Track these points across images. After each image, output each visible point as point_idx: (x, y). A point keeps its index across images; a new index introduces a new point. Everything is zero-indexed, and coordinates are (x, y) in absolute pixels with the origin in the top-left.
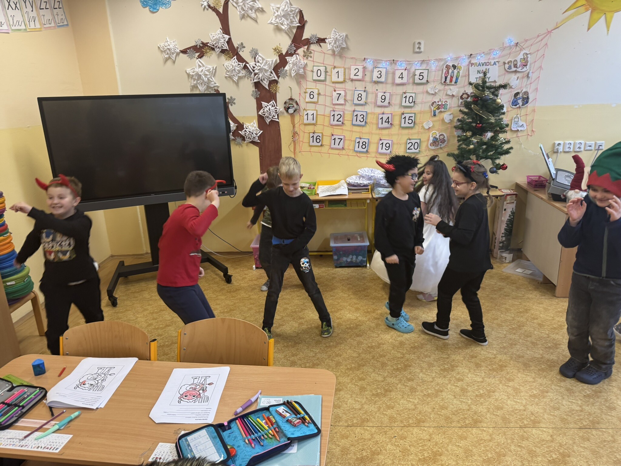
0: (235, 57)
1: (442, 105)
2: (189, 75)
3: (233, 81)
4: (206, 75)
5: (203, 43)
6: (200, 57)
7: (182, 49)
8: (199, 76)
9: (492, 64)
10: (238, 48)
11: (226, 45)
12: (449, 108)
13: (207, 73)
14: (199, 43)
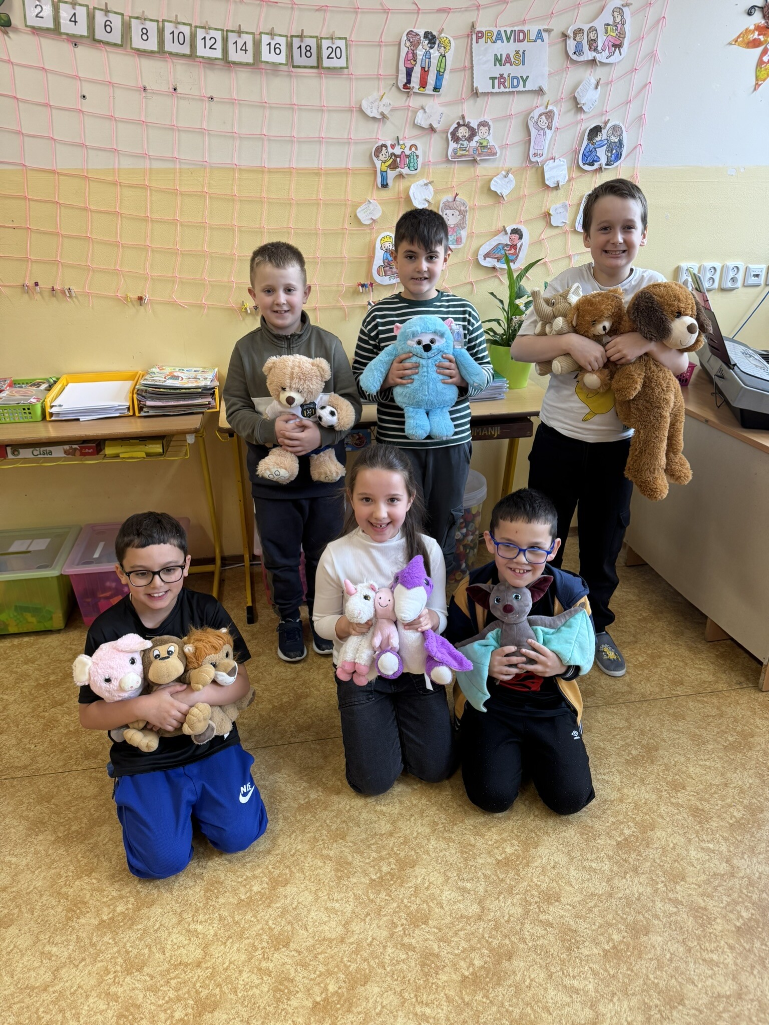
1: (403, 155)
9: (533, 37)
12: (424, 164)
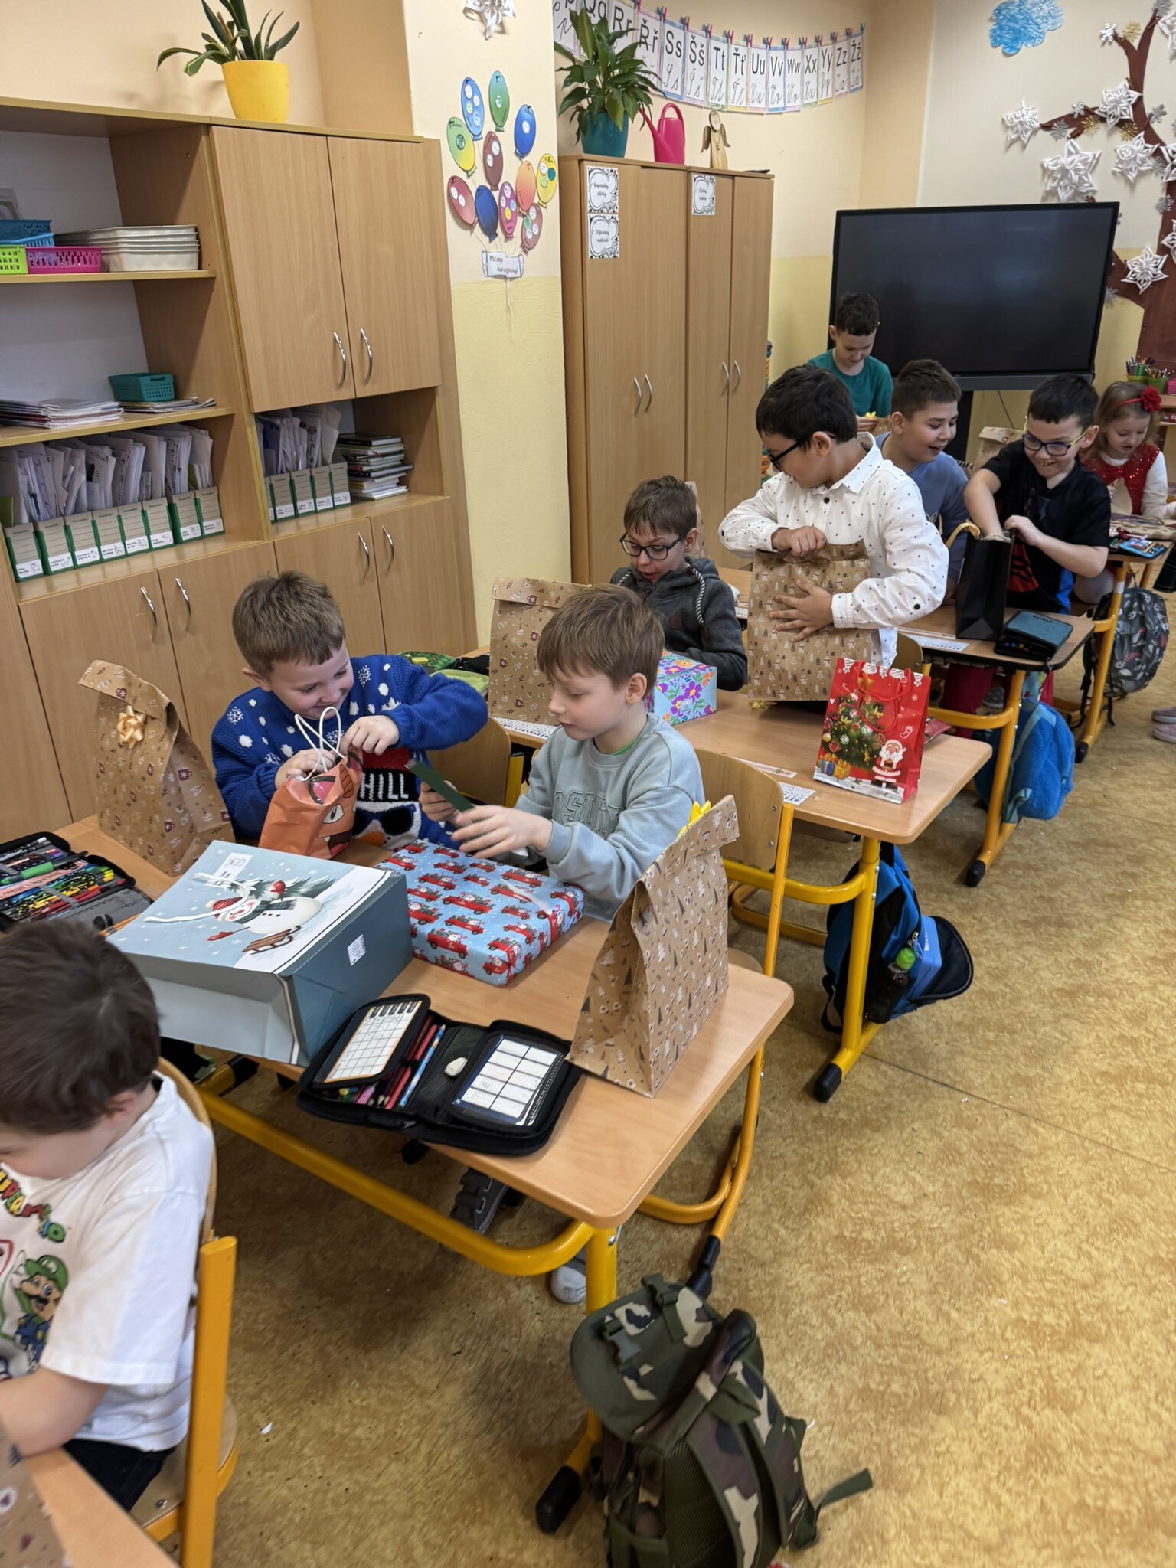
0: (1142, 134)
2: (1045, 170)
3: (1127, 181)
4: (1077, 170)
5: (1086, 109)
6: (1074, 136)
7: (1044, 121)
8: (1065, 172)
10: (1151, 115)
11: (1130, 111)
13: (1081, 166)
14: (1079, 110)
